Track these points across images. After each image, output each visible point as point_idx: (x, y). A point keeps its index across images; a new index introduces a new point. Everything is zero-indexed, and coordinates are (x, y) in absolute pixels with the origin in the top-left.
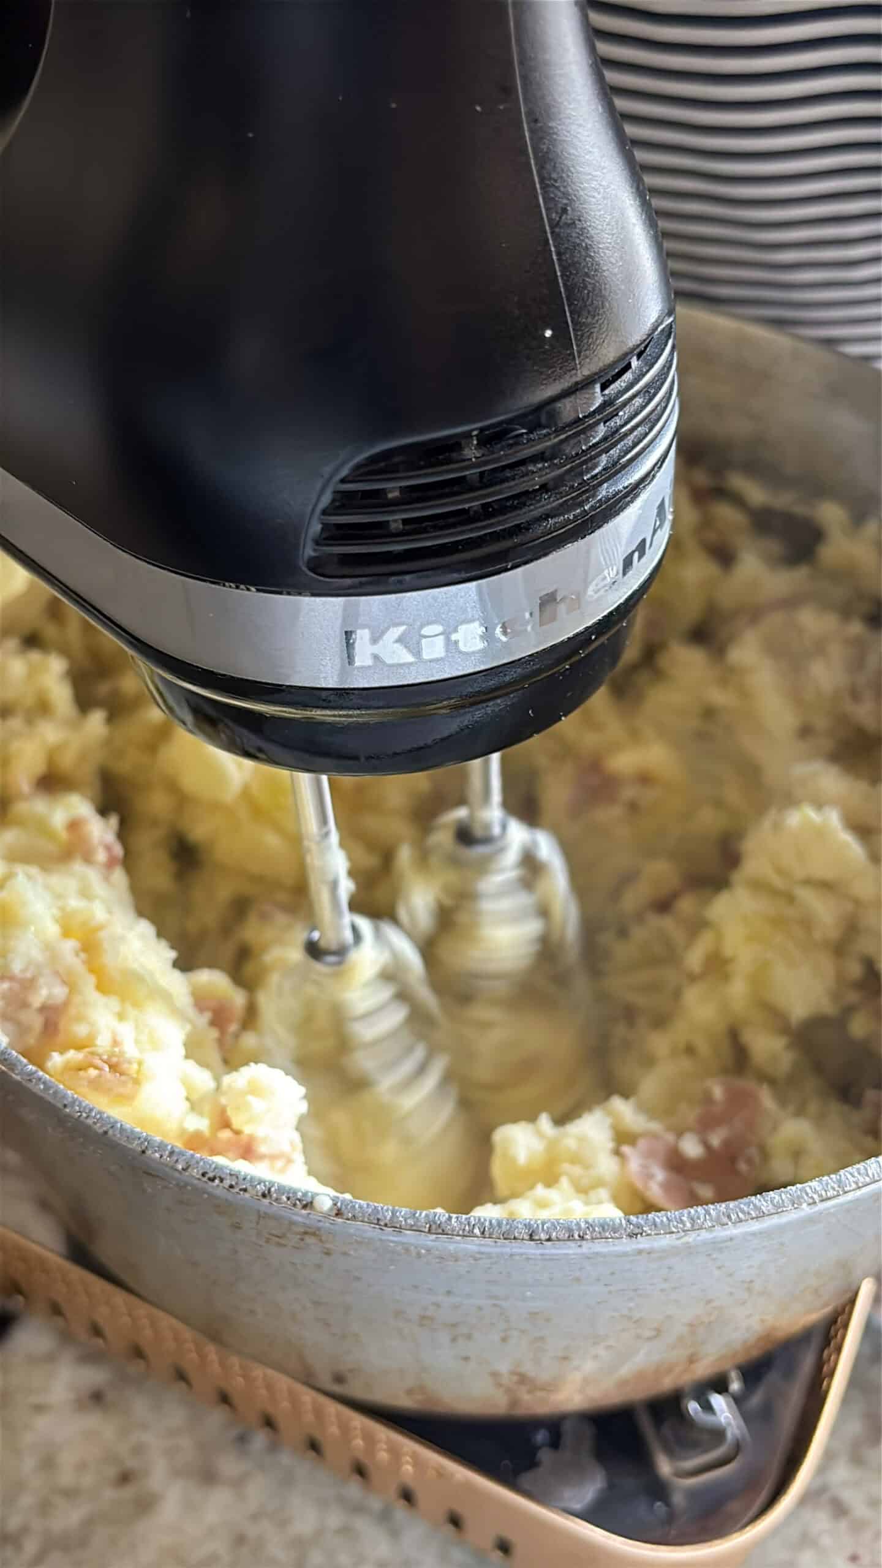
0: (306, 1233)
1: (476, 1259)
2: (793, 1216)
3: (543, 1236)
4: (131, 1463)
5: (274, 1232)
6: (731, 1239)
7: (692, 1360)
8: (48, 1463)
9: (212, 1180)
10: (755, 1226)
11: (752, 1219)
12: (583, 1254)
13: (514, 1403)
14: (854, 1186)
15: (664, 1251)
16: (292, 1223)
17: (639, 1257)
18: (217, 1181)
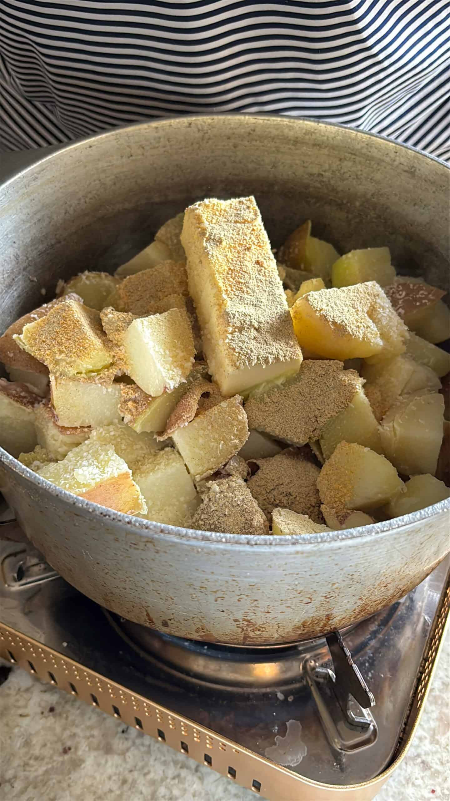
0: (147, 541)
1: (224, 554)
2: (368, 539)
3: (253, 543)
4: (69, 744)
5: (133, 542)
6: (340, 549)
7: (328, 617)
8: (27, 743)
9: (105, 516)
10: (350, 542)
11: (349, 538)
12: (271, 552)
13: (246, 637)
14: (397, 526)
15: (309, 553)
16: (141, 536)
17: (297, 556)
18: (107, 517)
